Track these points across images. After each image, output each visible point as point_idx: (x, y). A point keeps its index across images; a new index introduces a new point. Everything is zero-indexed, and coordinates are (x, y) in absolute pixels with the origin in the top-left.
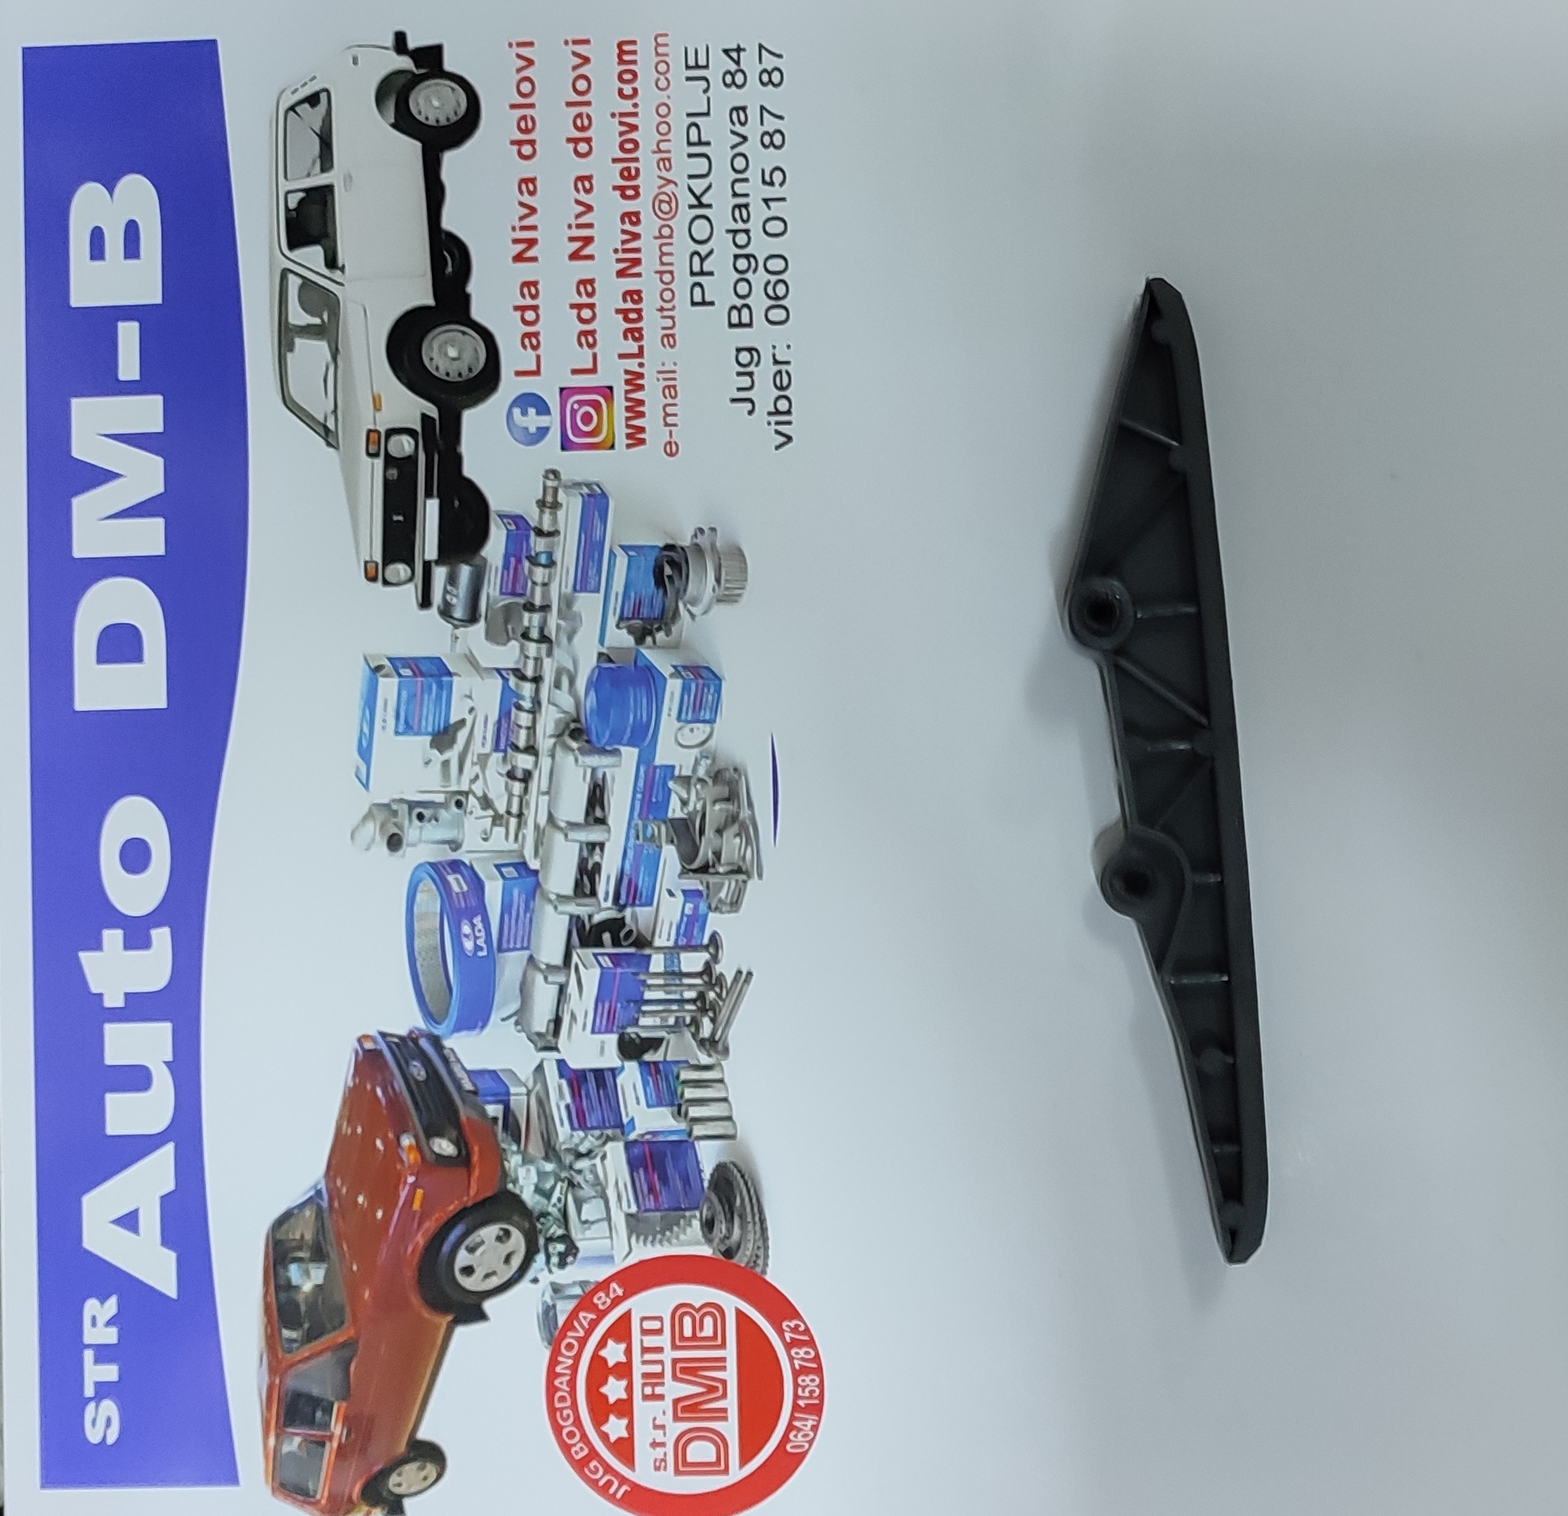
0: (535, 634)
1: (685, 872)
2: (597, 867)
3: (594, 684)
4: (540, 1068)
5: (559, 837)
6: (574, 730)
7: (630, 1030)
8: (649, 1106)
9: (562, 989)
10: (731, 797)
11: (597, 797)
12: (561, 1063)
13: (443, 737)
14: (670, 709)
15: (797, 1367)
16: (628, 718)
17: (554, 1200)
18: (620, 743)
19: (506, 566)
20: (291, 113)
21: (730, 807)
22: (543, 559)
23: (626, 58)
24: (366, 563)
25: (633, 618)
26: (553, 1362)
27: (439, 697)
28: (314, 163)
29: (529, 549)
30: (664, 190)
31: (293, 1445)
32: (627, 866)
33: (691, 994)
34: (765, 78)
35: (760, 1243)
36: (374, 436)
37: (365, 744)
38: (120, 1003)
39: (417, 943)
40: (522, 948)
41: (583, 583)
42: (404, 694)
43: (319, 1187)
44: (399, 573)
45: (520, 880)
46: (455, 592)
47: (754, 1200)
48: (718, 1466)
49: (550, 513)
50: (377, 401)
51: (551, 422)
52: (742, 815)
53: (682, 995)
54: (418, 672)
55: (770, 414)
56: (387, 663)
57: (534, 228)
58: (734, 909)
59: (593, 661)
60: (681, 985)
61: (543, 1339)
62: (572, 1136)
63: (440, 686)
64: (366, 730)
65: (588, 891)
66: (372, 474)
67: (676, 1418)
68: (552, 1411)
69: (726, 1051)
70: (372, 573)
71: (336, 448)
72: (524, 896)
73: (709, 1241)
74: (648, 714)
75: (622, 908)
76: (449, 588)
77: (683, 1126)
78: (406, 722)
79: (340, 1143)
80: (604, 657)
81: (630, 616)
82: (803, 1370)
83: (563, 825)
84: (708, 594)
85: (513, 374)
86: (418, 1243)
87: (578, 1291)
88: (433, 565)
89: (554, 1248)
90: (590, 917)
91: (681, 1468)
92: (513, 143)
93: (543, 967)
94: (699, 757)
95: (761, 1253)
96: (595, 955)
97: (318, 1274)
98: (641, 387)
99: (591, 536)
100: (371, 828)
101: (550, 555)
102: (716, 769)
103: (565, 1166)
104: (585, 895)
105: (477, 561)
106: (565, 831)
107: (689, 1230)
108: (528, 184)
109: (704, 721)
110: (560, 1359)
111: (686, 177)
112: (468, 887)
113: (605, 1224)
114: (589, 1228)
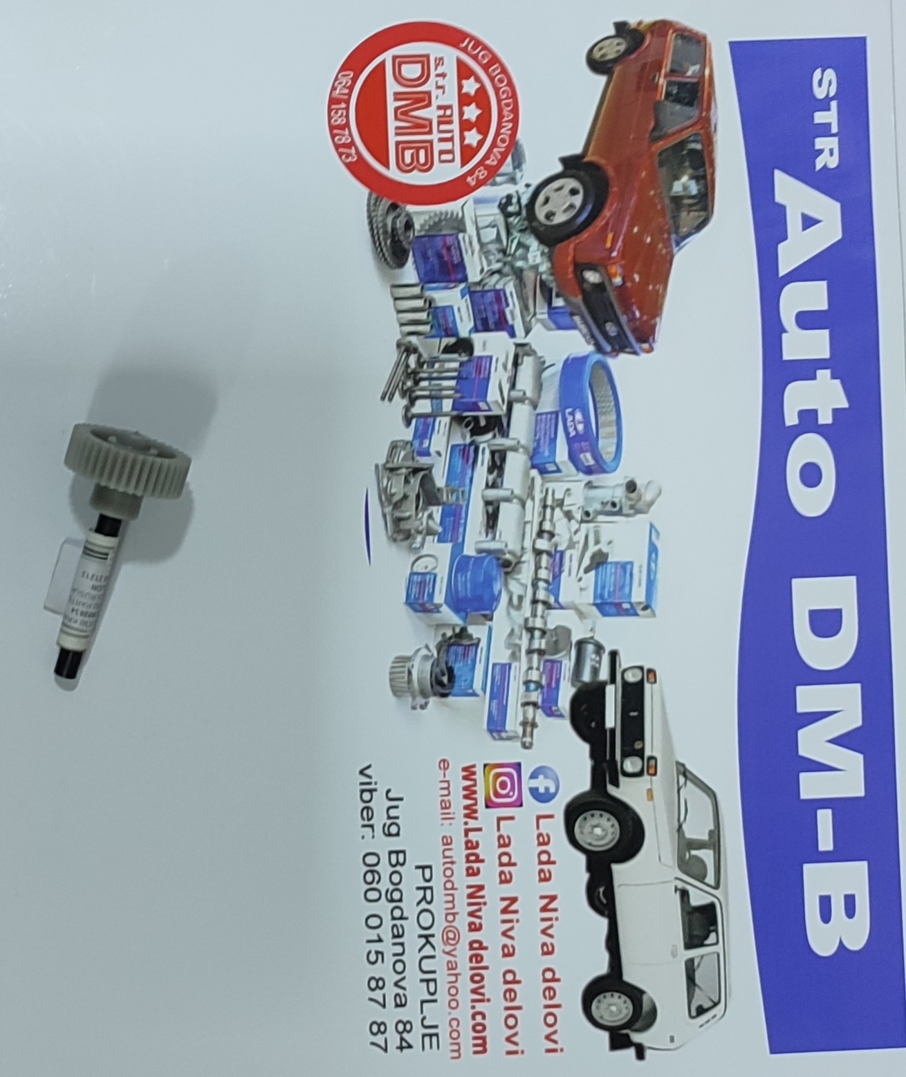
0: (537, 634)
1: (430, 469)
2: (490, 471)
3: (495, 599)
4: (527, 331)
5: (517, 492)
6: (508, 566)
7: (465, 358)
8: (451, 307)
9: (513, 386)
10: (398, 521)
11: (492, 520)
12: (512, 335)
13: (599, 560)
14: (442, 582)
15: (347, 129)
16: (471, 575)
17: (516, 242)
18: (476, 559)
19: (558, 681)
20: (716, 1000)
21: (398, 514)
22: (532, 686)
23: (480, 1042)
24: (655, 682)
25: (469, 646)
26: (514, 130)
27: (603, 588)
28: (699, 965)
29: (542, 693)
30: (452, 948)
31: (692, 70)
32: (469, 472)
33: (424, 384)
34: (382, 1028)
35: (373, 214)
36: (652, 771)
37: (653, 556)
38: (820, 373)
39: (614, 417)
40: (541, 414)
41: (505, 669)
42: (627, 590)
43: (678, 248)
44: (633, 676)
45: (543, 461)
46: (594, 663)
47: (377, 244)
48: (399, 61)
49: (527, 718)
50: (650, 796)
51: (528, 784)
52: (391, 508)
53: (430, 383)
54: (618, 605)
55: (375, 790)
56: (640, 612)
57: (543, 920)
58: (394, 444)
59: (496, 614)
60: (431, 390)
61: (521, 146)
62: (505, 285)
63: (602, 596)
64: (653, 565)
65: (497, 456)
66: (653, 744)
67: (429, 93)
68: (514, 96)
69: (399, 345)
70: (651, 675)
71: (678, 763)
72: (541, 450)
73: (408, 215)
74: (457, 580)
75: (472, 443)
76: (597, 665)
77: (428, 294)
78: (625, 572)
79: (664, 278)
80: (489, 617)
81: (471, 648)
82: (342, 127)
83: (515, 500)
84: (417, 663)
85: (556, 816)
86: (609, 210)
87: (498, 179)
88: (609, 681)
89: (515, 208)
90: (494, 436)
91: (425, 59)
92: (558, 980)
93: (527, 402)
94: (421, 549)
95: (372, 208)
96: (490, 410)
97: (677, 187)
98: (466, 807)
99: (499, 702)
100: (648, 497)
101: (527, 690)
102: (409, 541)
103: (509, 265)
104: (499, 451)
105: (579, 685)
106: (512, 496)
107: (422, 222)
108: (548, 951)
109: (417, 574)
110: (509, 132)
111: (437, 957)
112: (579, 456)
113: (481, 225)
114: (491, 222)
